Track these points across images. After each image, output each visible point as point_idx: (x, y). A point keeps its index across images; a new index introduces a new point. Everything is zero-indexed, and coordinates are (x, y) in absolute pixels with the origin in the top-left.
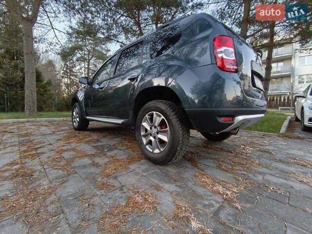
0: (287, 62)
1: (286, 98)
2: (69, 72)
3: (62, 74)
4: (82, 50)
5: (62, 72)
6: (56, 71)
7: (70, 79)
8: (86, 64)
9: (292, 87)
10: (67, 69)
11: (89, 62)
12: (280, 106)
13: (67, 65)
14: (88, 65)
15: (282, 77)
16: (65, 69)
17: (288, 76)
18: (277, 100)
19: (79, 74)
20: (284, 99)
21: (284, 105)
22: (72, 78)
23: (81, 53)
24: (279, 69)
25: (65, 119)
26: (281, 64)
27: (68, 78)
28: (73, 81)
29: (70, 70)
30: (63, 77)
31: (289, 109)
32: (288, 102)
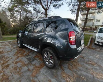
0: (93, 14)
1: (91, 27)
2: (12, 16)
3: (10, 17)
4: (17, 7)
5: (9, 16)
6: (7, 16)
7: (13, 19)
8: (19, 13)
9: (93, 24)
10: (11, 15)
11: (20, 13)
12: (89, 30)
13: (11, 13)
14: (20, 14)
15: (91, 20)
16: (10, 15)
17: (93, 20)
18: (88, 28)
19: (17, 17)
20: (90, 28)
21: (90, 30)
22: (14, 19)
23: (16, 8)
24: (90, 17)
25: (14, 40)
26: (91, 15)
27: (12, 19)
28: (15, 20)
29: (13, 15)
30: (10, 18)
31: (91, 31)
32: (91, 29)
